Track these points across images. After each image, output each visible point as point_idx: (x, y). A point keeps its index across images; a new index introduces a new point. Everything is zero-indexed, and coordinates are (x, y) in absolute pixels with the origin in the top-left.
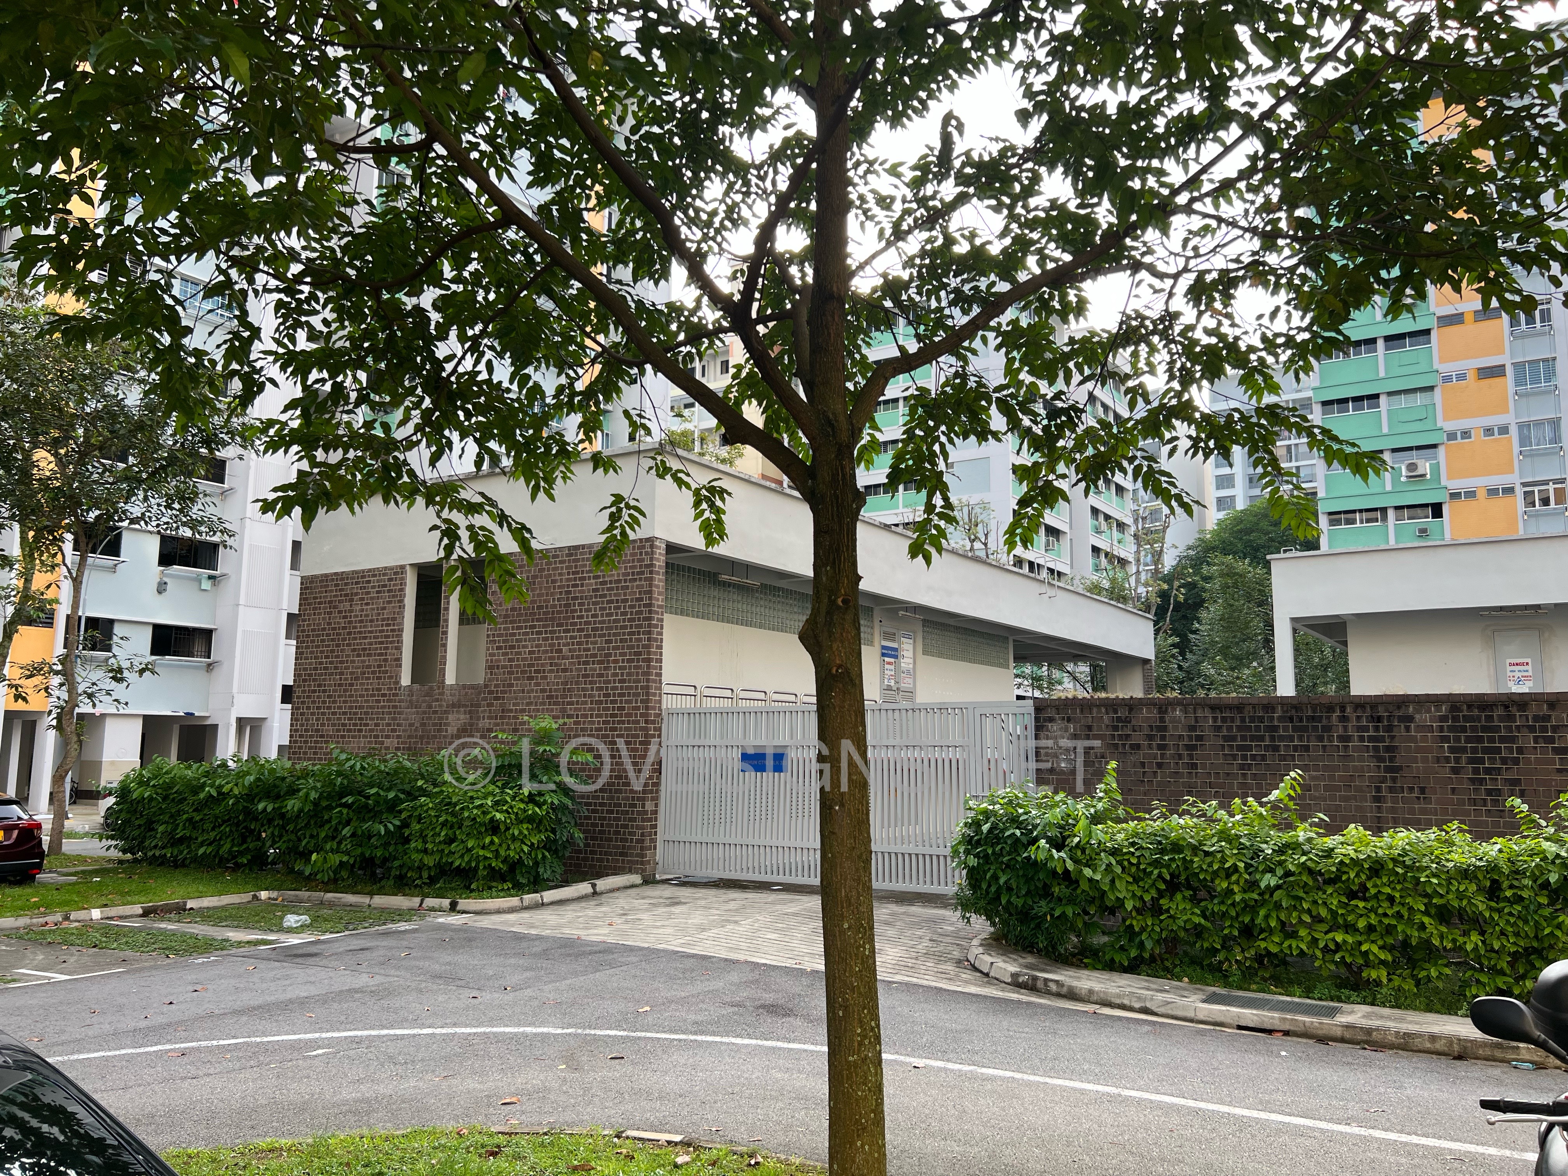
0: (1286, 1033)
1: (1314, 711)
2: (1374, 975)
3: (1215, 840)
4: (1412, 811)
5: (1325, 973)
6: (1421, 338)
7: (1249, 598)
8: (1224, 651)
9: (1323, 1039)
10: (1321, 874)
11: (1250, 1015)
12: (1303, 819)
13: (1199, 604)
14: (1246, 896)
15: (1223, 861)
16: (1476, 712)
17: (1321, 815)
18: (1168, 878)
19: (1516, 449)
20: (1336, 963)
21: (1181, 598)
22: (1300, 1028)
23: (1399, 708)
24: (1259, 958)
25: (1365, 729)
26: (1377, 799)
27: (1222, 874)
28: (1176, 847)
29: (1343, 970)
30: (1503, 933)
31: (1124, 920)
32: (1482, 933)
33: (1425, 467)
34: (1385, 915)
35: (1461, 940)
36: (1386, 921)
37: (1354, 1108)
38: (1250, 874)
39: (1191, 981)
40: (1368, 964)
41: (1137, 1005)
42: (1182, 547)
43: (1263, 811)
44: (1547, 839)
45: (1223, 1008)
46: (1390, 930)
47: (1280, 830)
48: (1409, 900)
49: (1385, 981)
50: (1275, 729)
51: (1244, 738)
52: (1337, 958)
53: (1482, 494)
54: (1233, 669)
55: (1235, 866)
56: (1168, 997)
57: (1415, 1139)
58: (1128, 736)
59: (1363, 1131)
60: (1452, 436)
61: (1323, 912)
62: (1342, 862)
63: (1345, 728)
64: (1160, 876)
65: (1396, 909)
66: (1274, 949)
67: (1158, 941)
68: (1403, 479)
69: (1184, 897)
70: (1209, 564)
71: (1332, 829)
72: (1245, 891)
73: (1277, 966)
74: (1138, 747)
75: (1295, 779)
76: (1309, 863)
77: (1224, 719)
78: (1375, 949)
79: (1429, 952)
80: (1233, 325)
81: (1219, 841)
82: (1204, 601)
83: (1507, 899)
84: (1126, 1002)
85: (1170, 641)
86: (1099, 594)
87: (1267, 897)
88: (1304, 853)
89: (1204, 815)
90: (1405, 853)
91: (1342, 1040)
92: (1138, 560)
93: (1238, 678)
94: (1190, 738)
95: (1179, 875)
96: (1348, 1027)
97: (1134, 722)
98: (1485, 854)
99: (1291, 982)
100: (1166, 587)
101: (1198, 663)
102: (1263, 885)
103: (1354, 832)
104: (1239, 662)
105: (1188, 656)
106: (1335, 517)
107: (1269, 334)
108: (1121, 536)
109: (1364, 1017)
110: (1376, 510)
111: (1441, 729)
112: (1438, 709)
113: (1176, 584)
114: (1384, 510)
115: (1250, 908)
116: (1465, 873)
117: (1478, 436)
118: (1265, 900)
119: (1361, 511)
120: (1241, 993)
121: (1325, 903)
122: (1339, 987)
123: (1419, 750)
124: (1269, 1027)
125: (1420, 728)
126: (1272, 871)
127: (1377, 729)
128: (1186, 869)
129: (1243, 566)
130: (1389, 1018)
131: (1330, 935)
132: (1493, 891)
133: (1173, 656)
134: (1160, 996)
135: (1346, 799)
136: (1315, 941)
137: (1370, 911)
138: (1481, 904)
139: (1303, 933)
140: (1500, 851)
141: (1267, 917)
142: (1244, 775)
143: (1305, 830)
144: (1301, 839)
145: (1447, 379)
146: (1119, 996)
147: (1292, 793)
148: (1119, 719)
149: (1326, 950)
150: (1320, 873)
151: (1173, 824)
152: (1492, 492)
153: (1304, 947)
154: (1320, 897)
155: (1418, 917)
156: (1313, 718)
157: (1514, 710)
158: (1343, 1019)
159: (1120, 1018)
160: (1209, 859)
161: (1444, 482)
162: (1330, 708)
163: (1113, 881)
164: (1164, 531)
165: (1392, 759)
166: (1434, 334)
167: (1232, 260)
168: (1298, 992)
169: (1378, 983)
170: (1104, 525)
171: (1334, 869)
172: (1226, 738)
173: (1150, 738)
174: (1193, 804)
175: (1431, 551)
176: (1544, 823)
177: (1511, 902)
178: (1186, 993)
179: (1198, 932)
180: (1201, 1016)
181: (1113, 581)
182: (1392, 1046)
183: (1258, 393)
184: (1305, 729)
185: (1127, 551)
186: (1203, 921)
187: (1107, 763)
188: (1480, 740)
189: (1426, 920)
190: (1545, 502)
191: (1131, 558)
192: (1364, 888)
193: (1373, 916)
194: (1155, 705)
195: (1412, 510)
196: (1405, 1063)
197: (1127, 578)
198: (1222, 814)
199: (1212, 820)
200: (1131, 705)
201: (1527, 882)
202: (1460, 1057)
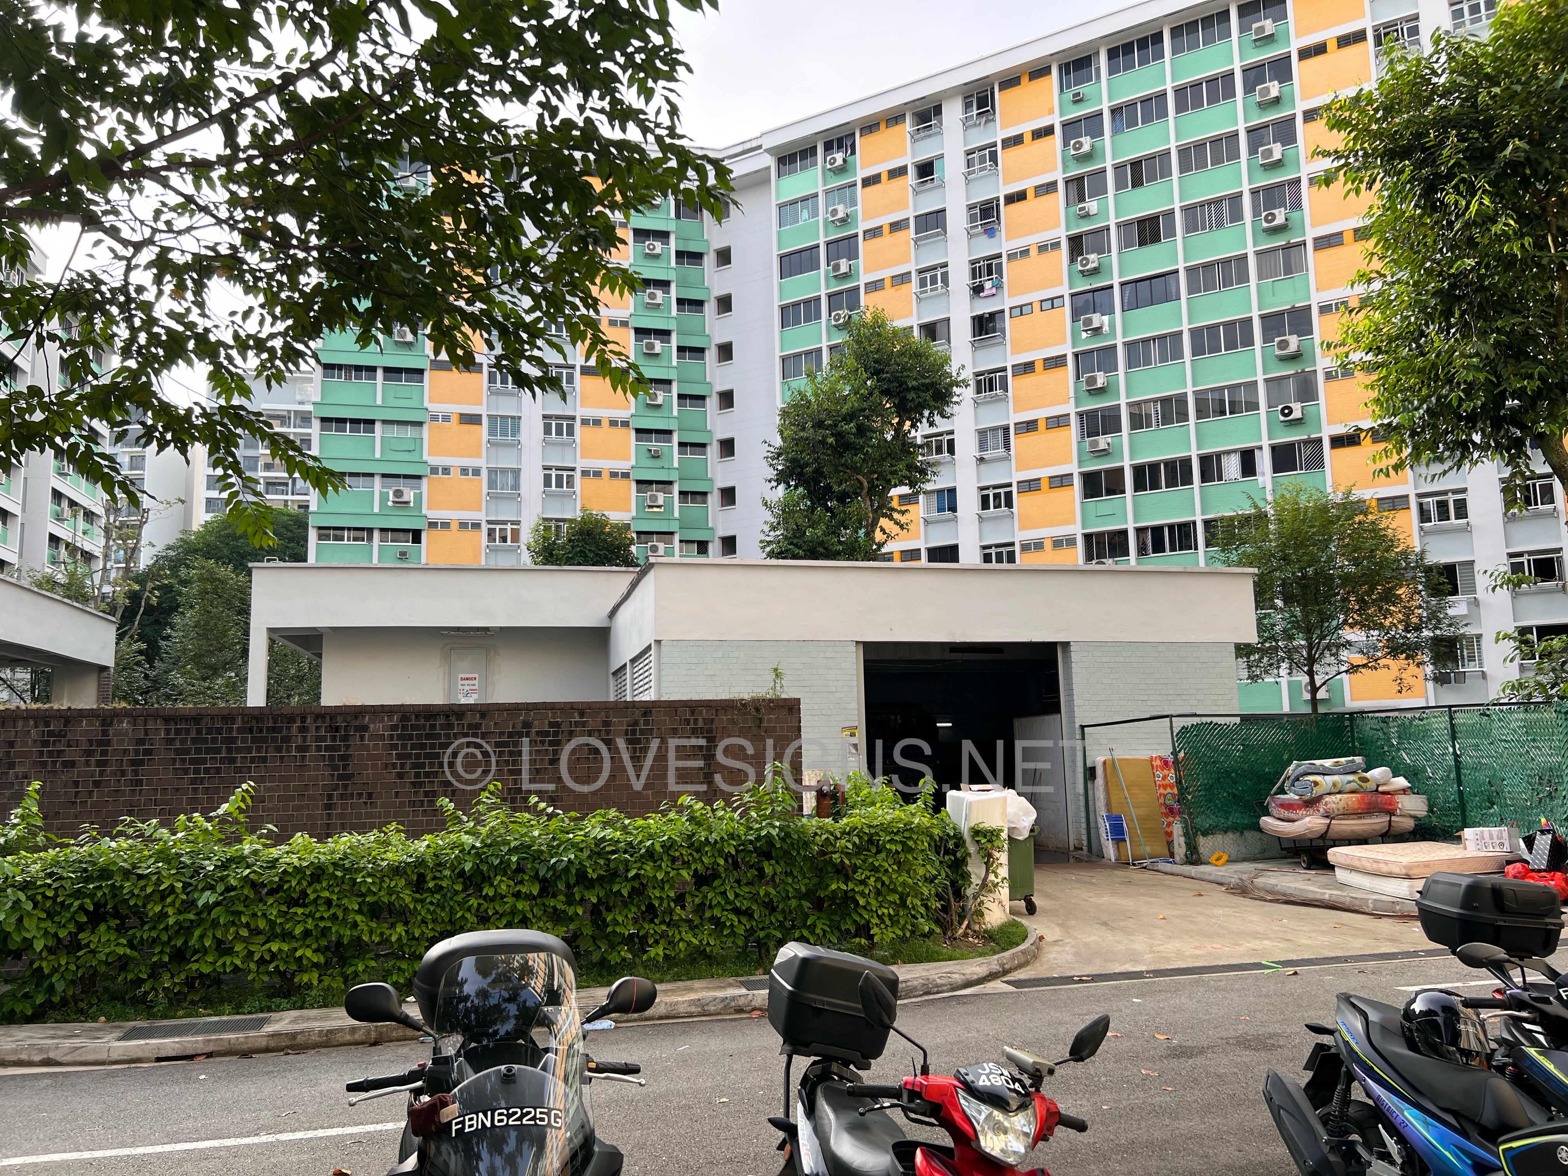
0: (209, 1055)
1: (275, 722)
2: (305, 978)
3: (152, 860)
4: (359, 816)
5: (257, 986)
6: (416, 376)
7: (229, 606)
8: (197, 659)
9: (245, 1054)
10: (265, 886)
11: (170, 1044)
12: (252, 831)
13: (174, 608)
14: (181, 918)
15: (159, 882)
16: (422, 722)
17: (270, 826)
18: (91, 908)
19: (485, 490)
20: (270, 974)
21: (154, 601)
22: (224, 1047)
23: (356, 718)
24: (189, 983)
25: (323, 739)
26: (328, 807)
27: (157, 897)
28: (105, 873)
29: (276, 980)
30: (424, 921)
31: (32, 963)
32: (406, 923)
33: (409, 495)
34: (322, 918)
35: (388, 932)
36: (322, 924)
37: (266, 1116)
38: (187, 894)
39: (108, 1020)
40: (301, 970)
41: (37, 1058)
42: (160, 547)
43: (209, 826)
44: (466, 833)
45: (142, 1042)
46: (325, 932)
47: (226, 845)
48: (345, 901)
49: (315, 983)
50: (233, 740)
51: (198, 751)
52: (271, 968)
53: (454, 526)
54: (204, 679)
55: (172, 887)
56: (76, 1042)
57: (321, 1133)
58: (60, 753)
59: (271, 1138)
60: (434, 470)
61: (262, 924)
62: (285, 871)
63: (304, 739)
64: (82, 908)
65: (332, 911)
66: (206, 969)
67: (73, 982)
68: (390, 504)
69: (109, 928)
70: (188, 567)
71: (280, 839)
72: (180, 912)
73: (209, 987)
74: (72, 764)
75: (247, 791)
76: (252, 876)
77: (178, 732)
78: (309, 953)
79: (359, 947)
80: (203, 315)
81: (156, 862)
82: (178, 606)
83: (430, 890)
84: (24, 1057)
85: (135, 647)
86: (51, 590)
87: (204, 915)
88: (248, 866)
89: (142, 835)
90: (346, 856)
91: (267, 1050)
92: (106, 557)
93: (209, 688)
94: (137, 752)
95: (106, 904)
96: (273, 1035)
97: (69, 736)
98: (416, 850)
99: (222, 1001)
100: (137, 587)
101: (167, 672)
102: (200, 903)
103: (300, 840)
104: (215, 671)
105: (157, 664)
106: (324, 532)
107: (243, 334)
108: (88, 526)
109: (291, 1022)
110: (363, 529)
111: (391, 737)
112: (390, 718)
113: (150, 585)
114: (370, 531)
115: (184, 929)
116: (397, 870)
117: (455, 473)
118: (201, 920)
119: (349, 529)
120: (166, 1022)
121: (264, 915)
122: (270, 997)
123: (371, 757)
124: (192, 1052)
125: (372, 737)
126: (212, 888)
127: (334, 739)
128: (115, 896)
129: (225, 571)
130: (315, 1019)
131: (267, 946)
132: (419, 885)
133: (138, 664)
134: (68, 1043)
135: (299, 808)
136: (251, 954)
137: (307, 916)
138: (407, 897)
139: (238, 947)
140: (428, 846)
141: (202, 937)
142: (195, 790)
143: (251, 843)
144: (246, 852)
145: (434, 418)
146: (15, 1051)
147: (243, 806)
148: (51, 733)
149: (262, 961)
150: (263, 885)
151: (104, 847)
152: (463, 525)
153: (238, 962)
154: (259, 909)
155: (351, 917)
156: (273, 729)
157: (453, 719)
158: (269, 1029)
159: (13, 1077)
160: (142, 883)
161: (424, 511)
162: (291, 719)
163: (20, 920)
164: (140, 527)
165: (345, 767)
166: (427, 375)
167: (207, 247)
168: (227, 1008)
169: (309, 986)
170: (67, 512)
171: (277, 879)
172: (178, 752)
173: (89, 753)
174: (130, 825)
175: (405, 572)
176: (465, 818)
177: (431, 891)
178: (100, 1034)
179: (123, 963)
180: (114, 1056)
181: (72, 575)
182: (315, 1046)
183: (228, 392)
184: (264, 740)
185: (94, 544)
186: (128, 951)
187: (29, 784)
188: (423, 746)
189: (359, 918)
190: (504, 539)
191: (98, 552)
192: (304, 894)
193: (310, 921)
194: (98, 716)
195: (396, 534)
196: (324, 1060)
197: (91, 575)
198: (164, 832)
199: (150, 840)
200: (70, 717)
201: (447, 873)
202: (375, 1044)
